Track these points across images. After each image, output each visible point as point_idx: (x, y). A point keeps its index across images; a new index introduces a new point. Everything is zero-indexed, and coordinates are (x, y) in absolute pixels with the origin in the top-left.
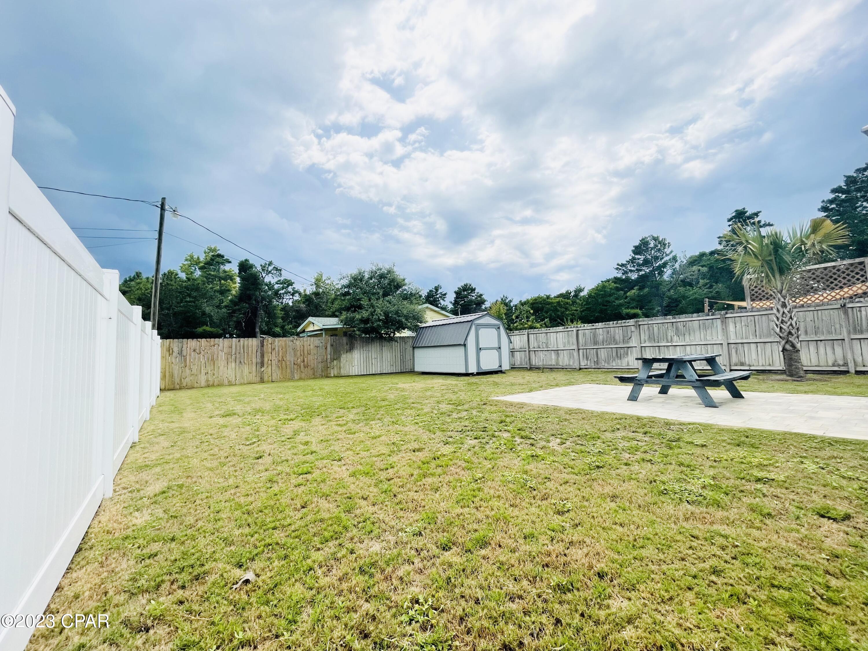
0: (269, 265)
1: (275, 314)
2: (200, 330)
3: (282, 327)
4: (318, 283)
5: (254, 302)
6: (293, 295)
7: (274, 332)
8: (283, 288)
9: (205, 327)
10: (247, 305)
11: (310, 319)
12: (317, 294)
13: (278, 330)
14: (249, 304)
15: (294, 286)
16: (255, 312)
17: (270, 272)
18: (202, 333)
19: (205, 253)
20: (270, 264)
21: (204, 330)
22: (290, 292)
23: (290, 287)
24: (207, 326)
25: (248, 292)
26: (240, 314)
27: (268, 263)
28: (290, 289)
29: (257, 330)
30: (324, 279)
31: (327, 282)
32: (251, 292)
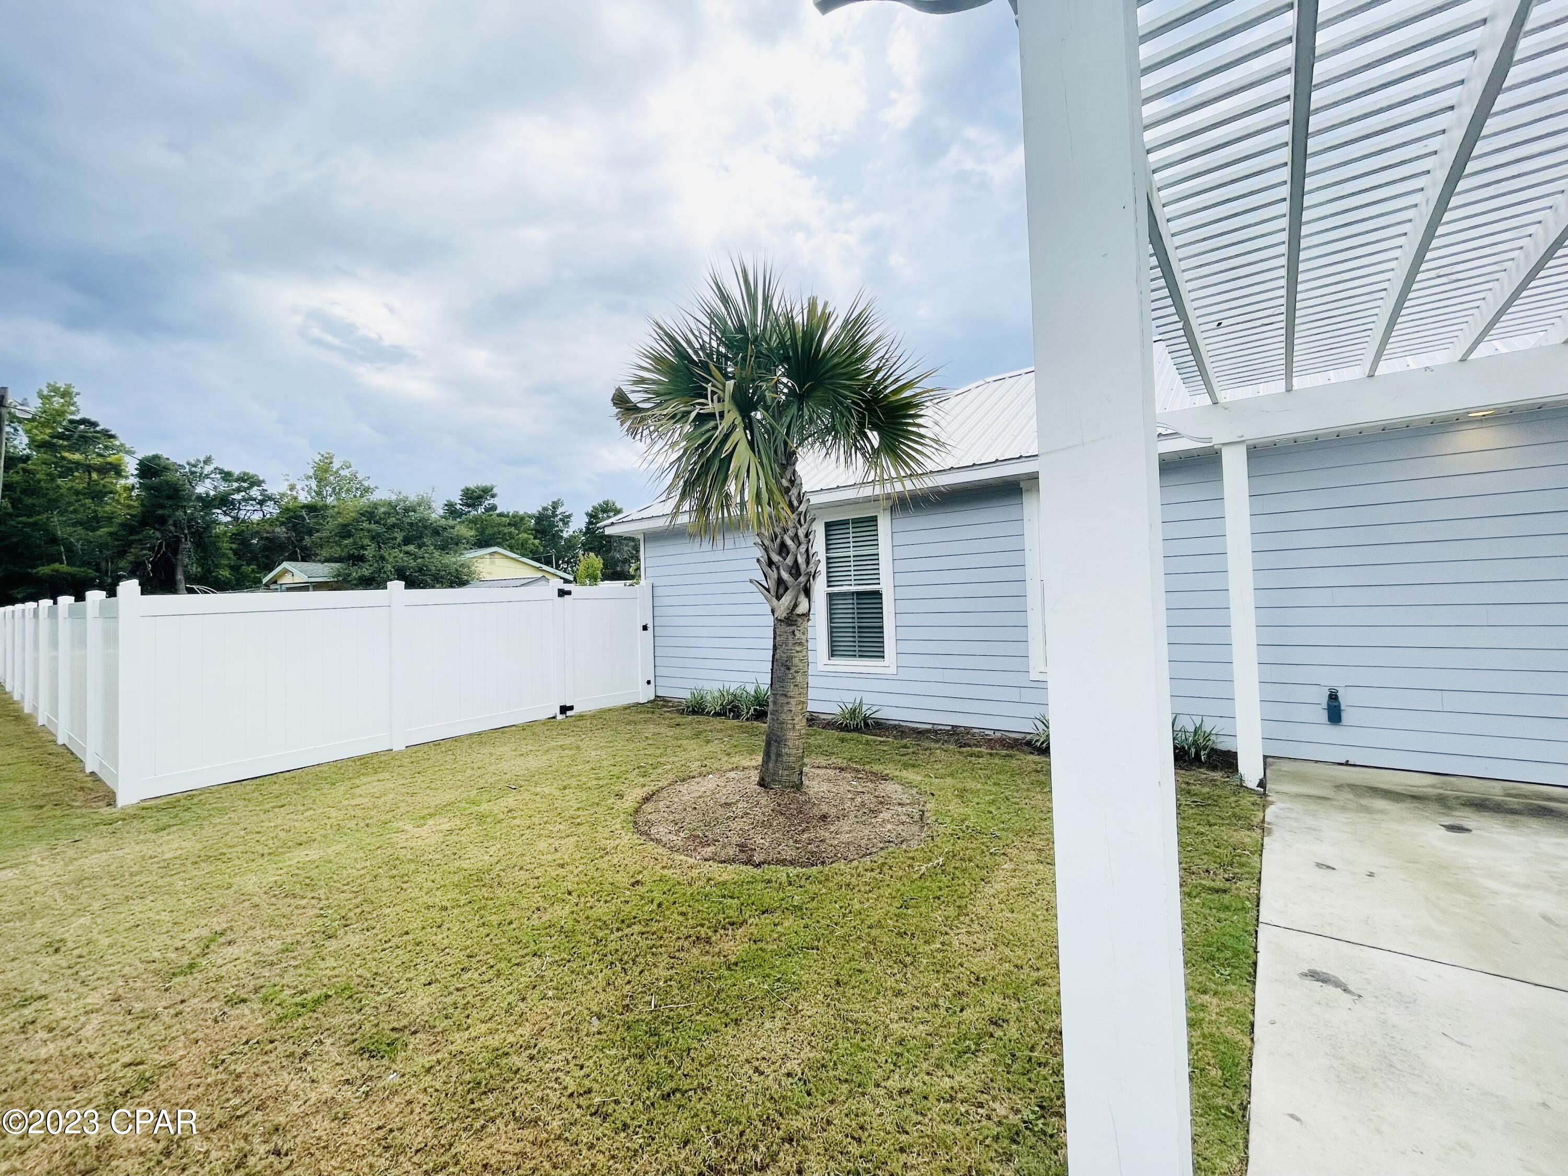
0: (205, 462)
1: (218, 549)
2: (44, 570)
3: (235, 569)
4: (322, 472)
5: (172, 528)
6: (261, 503)
7: (216, 577)
8: (238, 490)
9: (57, 566)
10: (158, 534)
11: (286, 565)
12: (311, 508)
13: (225, 573)
14: (162, 532)
15: (265, 486)
16: (174, 546)
17: (207, 476)
18: (51, 576)
19: (41, 396)
20: (208, 461)
21: (57, 571)
22: (255, 499)
23: (255, 488)
24: (61, 563)
25: (160, 512)
26: (142, 549)
27: (202, 459)
28: (255, 492)
29: (180, 577)
30: (336, 465)
31: (342, 473)
32: (166, 512)
